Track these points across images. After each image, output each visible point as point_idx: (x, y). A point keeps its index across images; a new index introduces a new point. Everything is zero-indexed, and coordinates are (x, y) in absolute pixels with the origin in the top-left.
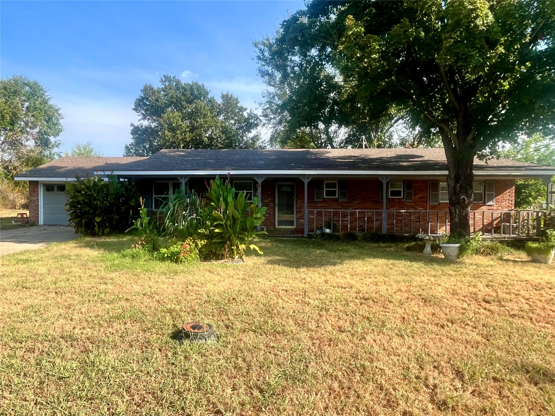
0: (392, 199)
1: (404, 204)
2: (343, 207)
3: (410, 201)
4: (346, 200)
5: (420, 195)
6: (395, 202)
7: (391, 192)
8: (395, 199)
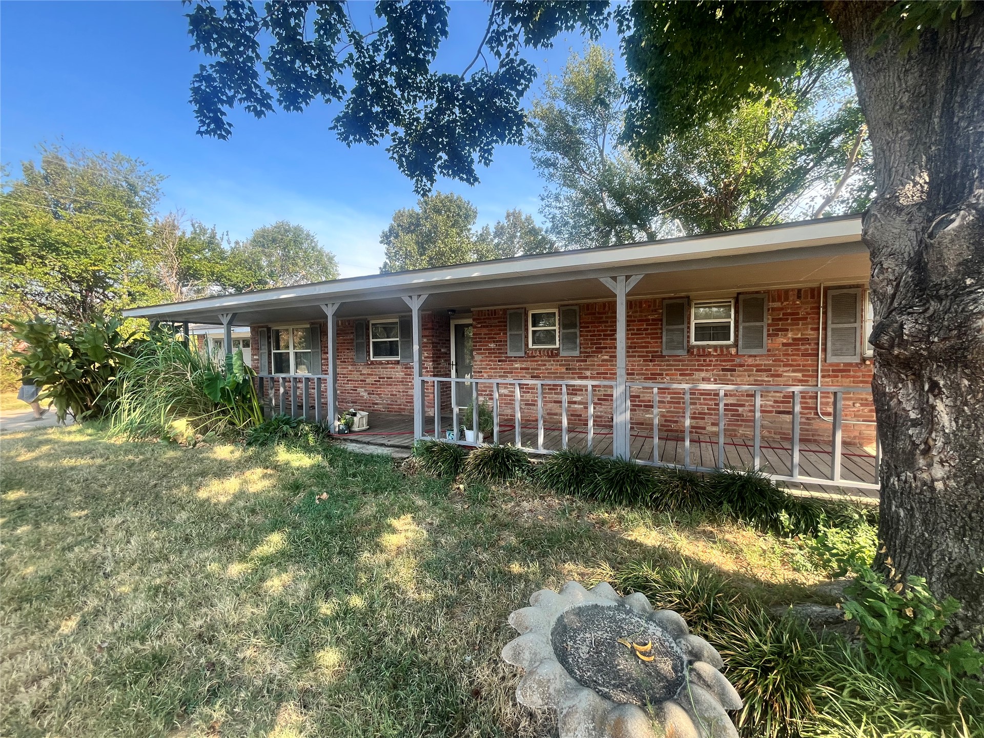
0: (698, 347)
1: (737, 361)
2: (571, 371)
3: (754, 352)
4: (576, 353)
5: (790, 335)
6: (709, 354)
7: (699, 328)
8: (709, 346)
